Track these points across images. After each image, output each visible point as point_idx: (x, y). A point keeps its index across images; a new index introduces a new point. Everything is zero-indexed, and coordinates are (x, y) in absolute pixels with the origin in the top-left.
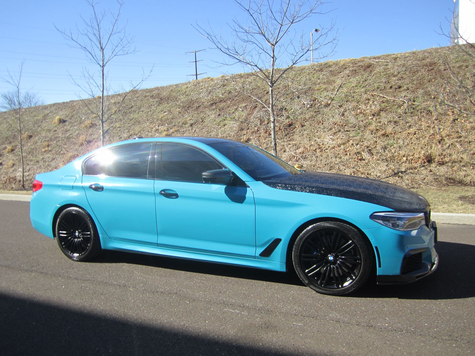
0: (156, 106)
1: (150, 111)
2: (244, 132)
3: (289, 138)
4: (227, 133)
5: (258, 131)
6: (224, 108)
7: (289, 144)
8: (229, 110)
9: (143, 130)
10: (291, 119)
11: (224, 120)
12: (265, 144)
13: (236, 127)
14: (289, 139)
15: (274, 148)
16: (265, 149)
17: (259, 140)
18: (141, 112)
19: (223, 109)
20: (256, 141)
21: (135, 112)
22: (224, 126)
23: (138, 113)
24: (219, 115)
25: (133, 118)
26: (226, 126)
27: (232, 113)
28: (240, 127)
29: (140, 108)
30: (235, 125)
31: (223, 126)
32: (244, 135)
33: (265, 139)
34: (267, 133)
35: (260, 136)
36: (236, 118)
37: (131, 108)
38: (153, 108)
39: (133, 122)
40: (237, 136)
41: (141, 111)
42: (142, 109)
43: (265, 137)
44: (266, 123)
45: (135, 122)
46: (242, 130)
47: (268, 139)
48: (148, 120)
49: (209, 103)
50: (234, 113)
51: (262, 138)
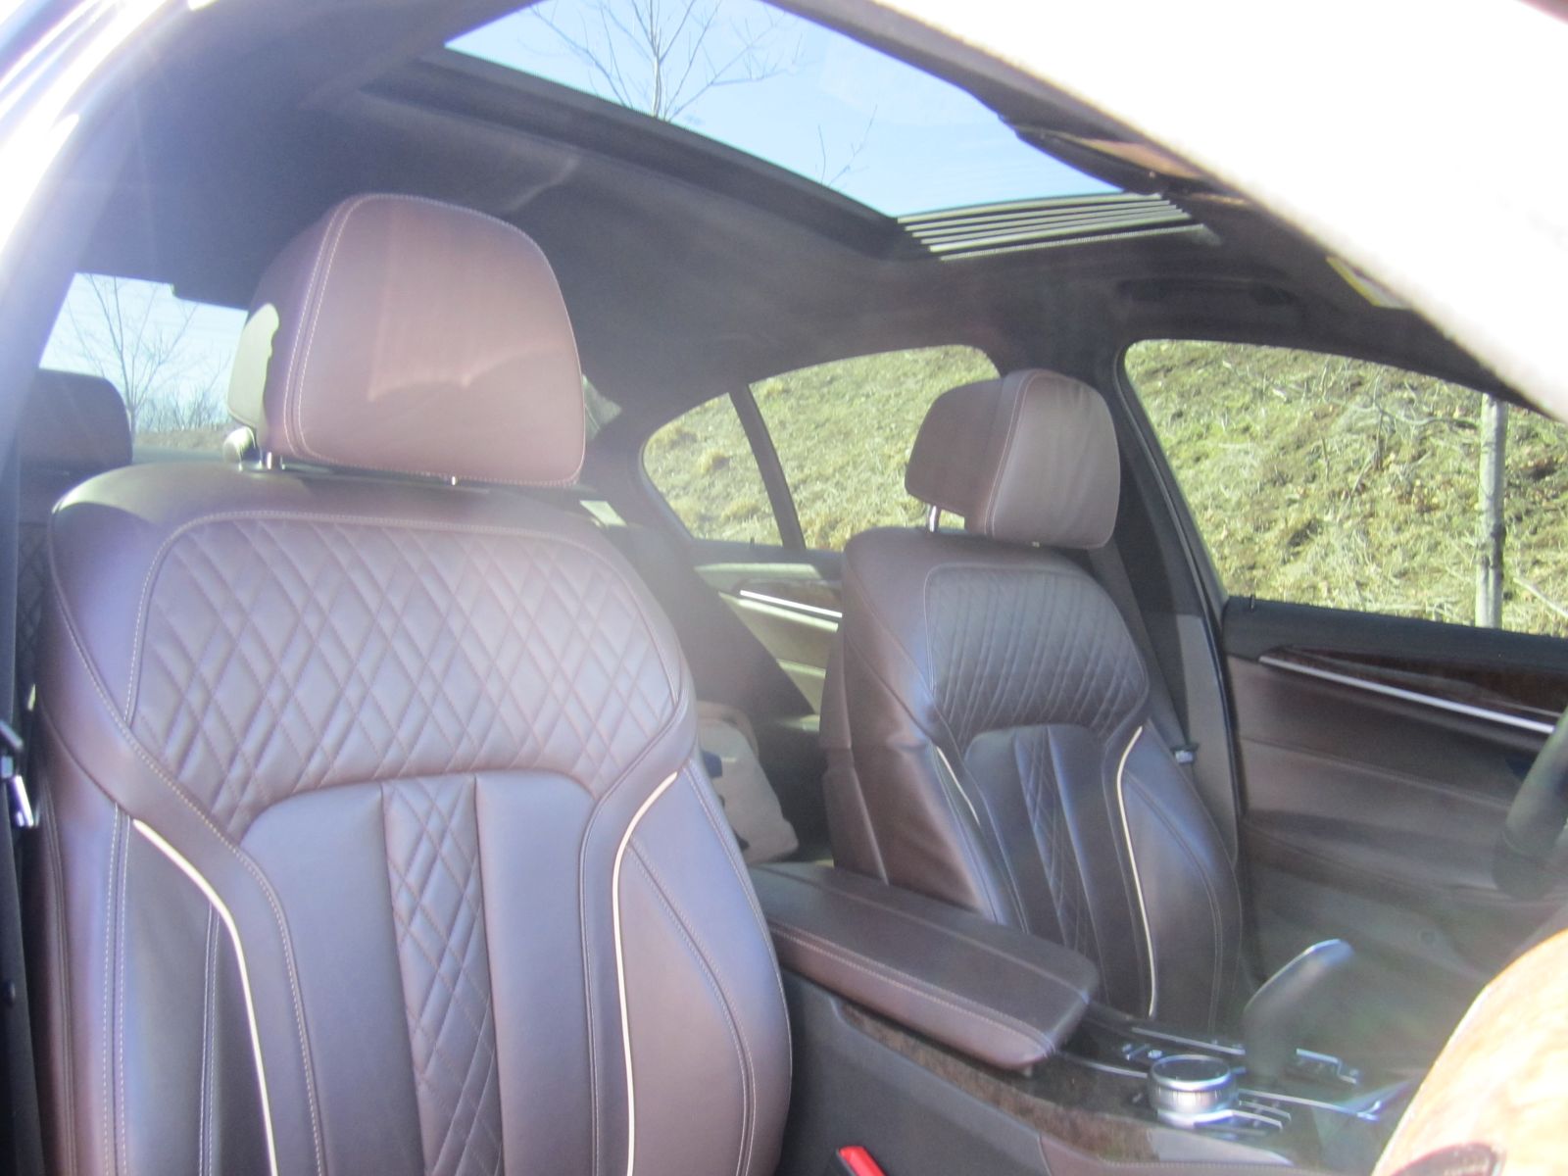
0: (920, 377)
1: (897, 395)
2: (1293, 491)
3: (1534, 532)
4: (1208, 490)
5: (1363, 488)
6: (1203, 390)
7: (1536, 562)
8: (1226, 398)
9: (854, 463)
10: (1548, 446)
11: (1200, 436)
12: (1397, 555)
13: (1252, 466)
14: (1534, 539)
15: (1490, 553)
16: (1395, 576)
17: (1366, 533)
18: (863, 399)
19: (1198, 393)
20: (1349, 537)
21: (839, 396)
22: (1198, 459)
23: (851, 400)
24: (1179, 415)
25: (828, 420)
26: (1205, 464)
27: (1239, 411)
28: (1272, 470)
29: (859, 385)
30: (1248, 460)
31: (1191, 462)
32: (1292, 502)
33: (1399, 530)
34: (1409, 502)
35: (1372, 515)
36: (1257, 428)
37: (831, 382)
38: (910, 384)
39: (824, 433)
40: (1257, 508)
41: (863, 395)
42: (867, 388)
43: (1402, 518)
44: (1407, 452)
45: (832, 434)
46: (1281, 480)
47: (1412, 530)
48: (880, 428)
49: (1139, 369)
50: (1247, 409)
51: (1386, 523)
